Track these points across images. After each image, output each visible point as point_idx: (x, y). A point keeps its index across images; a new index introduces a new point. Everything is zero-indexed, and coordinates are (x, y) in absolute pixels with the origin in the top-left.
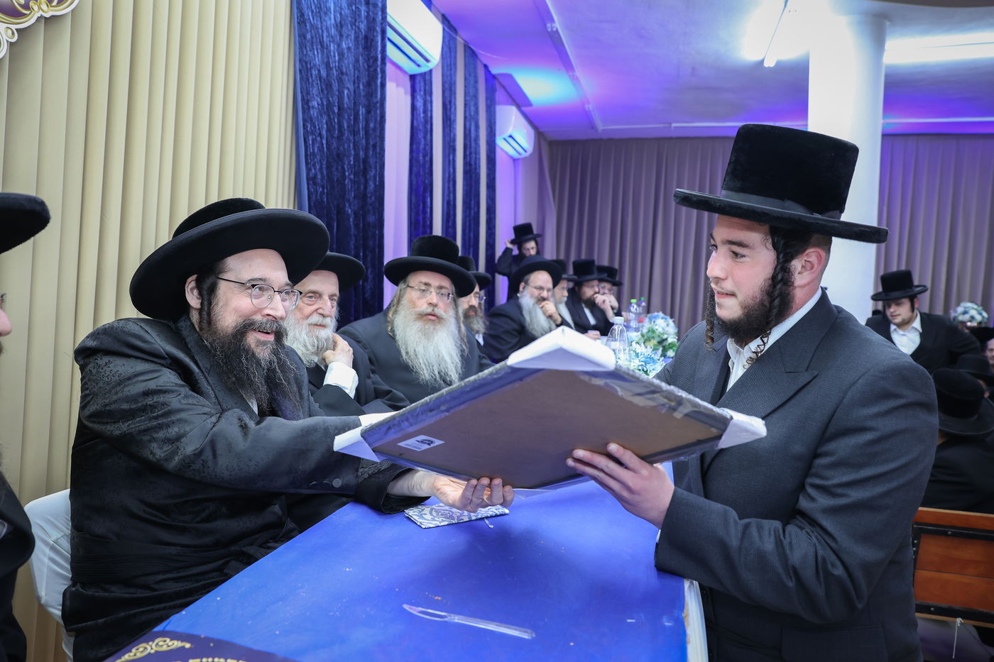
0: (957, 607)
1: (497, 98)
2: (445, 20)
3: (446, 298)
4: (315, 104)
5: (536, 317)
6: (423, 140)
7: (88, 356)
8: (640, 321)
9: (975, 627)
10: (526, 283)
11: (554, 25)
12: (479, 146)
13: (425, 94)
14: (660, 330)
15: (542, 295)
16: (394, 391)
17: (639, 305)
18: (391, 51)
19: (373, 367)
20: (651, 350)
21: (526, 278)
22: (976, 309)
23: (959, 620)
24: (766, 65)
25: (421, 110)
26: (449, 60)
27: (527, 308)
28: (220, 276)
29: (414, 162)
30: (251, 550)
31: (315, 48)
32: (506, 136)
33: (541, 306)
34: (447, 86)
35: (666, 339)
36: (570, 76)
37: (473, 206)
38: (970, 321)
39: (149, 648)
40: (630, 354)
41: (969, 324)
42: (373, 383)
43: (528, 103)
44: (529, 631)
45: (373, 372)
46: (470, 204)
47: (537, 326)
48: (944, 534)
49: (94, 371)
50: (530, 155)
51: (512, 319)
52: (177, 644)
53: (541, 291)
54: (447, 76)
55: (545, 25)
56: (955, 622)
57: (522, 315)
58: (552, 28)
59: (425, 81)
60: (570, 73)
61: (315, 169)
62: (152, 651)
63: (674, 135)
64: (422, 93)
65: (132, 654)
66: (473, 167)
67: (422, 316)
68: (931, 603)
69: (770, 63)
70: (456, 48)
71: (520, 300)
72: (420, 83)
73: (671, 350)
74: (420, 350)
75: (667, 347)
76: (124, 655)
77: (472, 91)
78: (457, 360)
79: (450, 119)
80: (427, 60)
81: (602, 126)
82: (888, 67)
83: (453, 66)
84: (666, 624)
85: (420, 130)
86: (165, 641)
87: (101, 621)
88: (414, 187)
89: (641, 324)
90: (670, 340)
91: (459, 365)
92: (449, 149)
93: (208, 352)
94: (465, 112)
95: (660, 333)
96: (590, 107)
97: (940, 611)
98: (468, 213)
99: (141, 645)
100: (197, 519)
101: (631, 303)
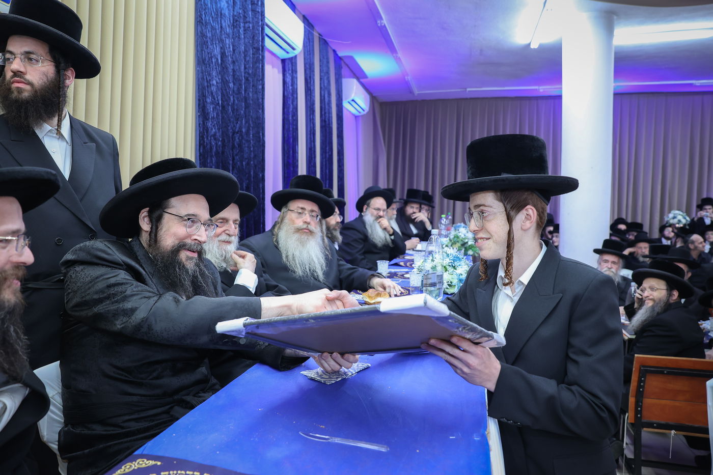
0: (671, 423)
1: (343, 74)
2: (305, 19)
3: (315, 218)
4: (214, 82)
5: (375, 230)
6: (291, 105)
7: (69, 267)
8: (448, 230)
9: (685, 436)
10: (368, 205)
11: (382, 22)
12: (331, 108)
13: (292, 72)
14: (463, 236)
15: (379, 214)
16: (279, 285)
17: (447, 218)
18: (268, 43)
19: (264, 269)
20: (456, 250)
21: (368, 202)
22: (682, 215)
23: (673, 432)
24: (532, 47)
25: (290, 84)
26: (308, 47)
27: (369, 223)
28: (166, 210)
29: (285, 121)
30: (189, 398)
31: (214, 43)
32: (350, 100)
33: (378, 221)
34: (308, 66)
35: (467, 243)
36: (394, 57)
37: (328, 151)
38: (678, 224)
39: (133, 466)
40: (443, 255)
41: (677, 225)
42: (265, 280)
43: (365, 76)
44: (385, 446)
45: (264, 272)
46: (326, 150)
47: (377, 236)
48: (662, 373)
49: (74, 276)
50: (367, 113)
51: (359, 232)
52: (151, 463)
53: (379, 212)
54: (307, 60)
55: (376, 22)
56: (671, 433)
57: (366, 228)
58: (381, 23)
59: (292, 63)
60: (394, 55)
61: (215, 129)
62: (136, 468)
63: (468, 97)
64: (290, 72)
65: (122, 470)
66: (327, 123)
67: (299, 230)
68: (654, 421)
69: (534, 46)
70: (313, 39)
71: (364, 218)
72: (288, 64)
73: (471, 250)
74: (297, 253)
75: (468, 248)
76: (117, 471)
77: (325, 69)
78: (323, 261)
79: (310, 90)
80: (294, 49)
81: (418, 92)
82: (616, 47)
83: (311, 52)
84: (475, 439)
85: (289, 98)
86: (143, 461)
87: (86, 451)
88: (286, 139)
89: (449, 232)
90: (470, 243)
91: (324, 265)
92: (310, 112)
93: (152, 262)
94: (321, 84)
95: (462, 238)
96: (409, 78)
97: (660, 426)
98: (324, 156)
99: (127, 464)
100: (151, 377)
101: (441, 218)
